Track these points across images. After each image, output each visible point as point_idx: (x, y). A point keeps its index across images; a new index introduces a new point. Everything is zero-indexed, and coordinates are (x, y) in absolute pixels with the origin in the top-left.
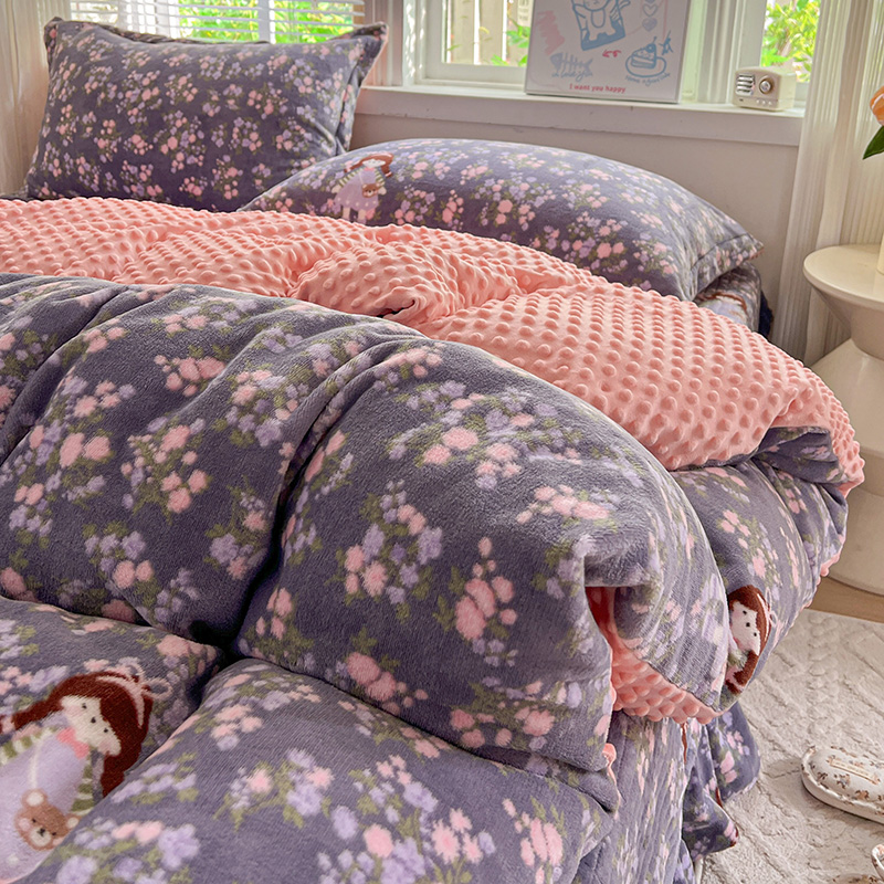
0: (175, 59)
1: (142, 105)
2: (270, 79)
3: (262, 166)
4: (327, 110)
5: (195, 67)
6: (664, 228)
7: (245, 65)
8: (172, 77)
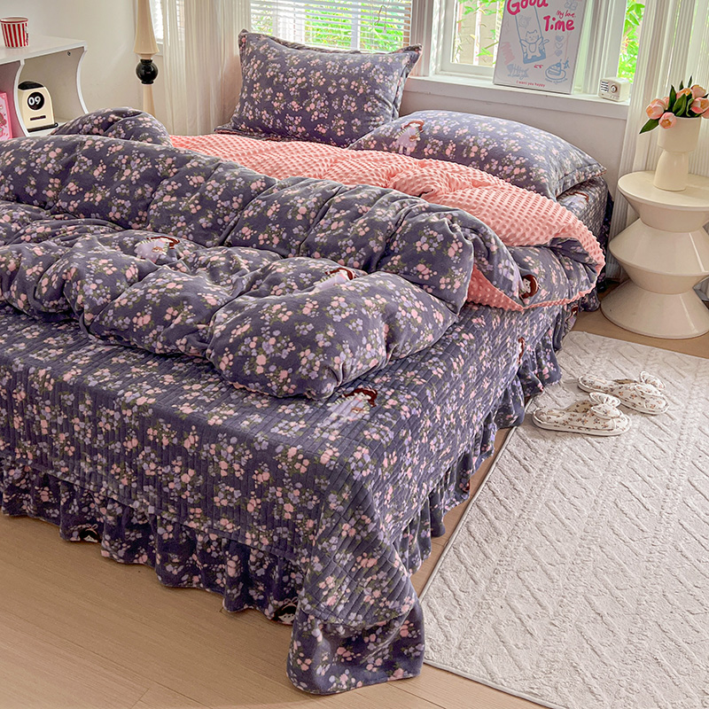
0: (313, 62)
1: (297, 86)
2: (362, 75)
3: (356, 120)
4: (390, 91)
5: (324, 67)
6: (545, 162)
7: (350, 67)
8: (312, 72)
